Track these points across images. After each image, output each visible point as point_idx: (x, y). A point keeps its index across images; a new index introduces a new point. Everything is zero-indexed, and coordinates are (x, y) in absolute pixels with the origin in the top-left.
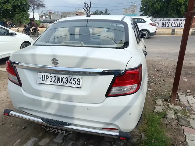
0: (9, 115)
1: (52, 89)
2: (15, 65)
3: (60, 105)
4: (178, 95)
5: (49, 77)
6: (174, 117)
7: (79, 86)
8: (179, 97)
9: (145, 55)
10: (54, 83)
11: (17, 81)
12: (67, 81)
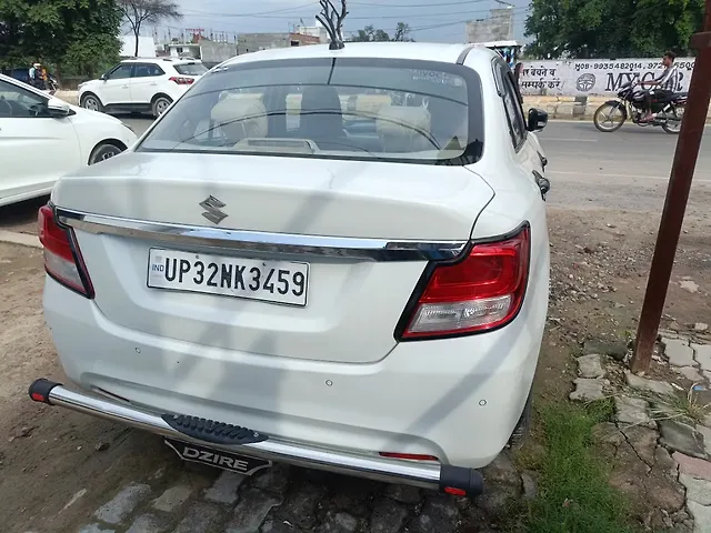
0: (47, 400)
2: (70, 222)
3: (230, 367)
4: (659, 339)
5: (192, 265)
6: (643, 418)
7: (300, 300)
8: (663, 347)
9: (543, 192)
10: (211, 289)
11: (77, 281)
12: (256, 279)
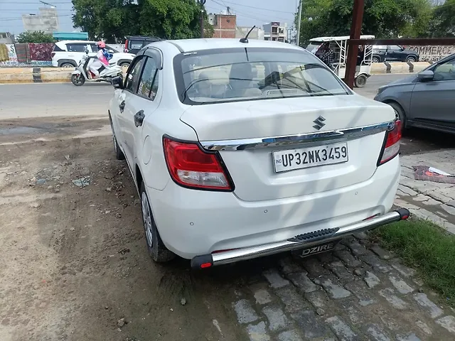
1: (300, 177)
3: (316, 201)
5: (294, 156)
7: (345, 159)
11: (219, 184)
12: (325, 155)
